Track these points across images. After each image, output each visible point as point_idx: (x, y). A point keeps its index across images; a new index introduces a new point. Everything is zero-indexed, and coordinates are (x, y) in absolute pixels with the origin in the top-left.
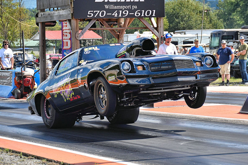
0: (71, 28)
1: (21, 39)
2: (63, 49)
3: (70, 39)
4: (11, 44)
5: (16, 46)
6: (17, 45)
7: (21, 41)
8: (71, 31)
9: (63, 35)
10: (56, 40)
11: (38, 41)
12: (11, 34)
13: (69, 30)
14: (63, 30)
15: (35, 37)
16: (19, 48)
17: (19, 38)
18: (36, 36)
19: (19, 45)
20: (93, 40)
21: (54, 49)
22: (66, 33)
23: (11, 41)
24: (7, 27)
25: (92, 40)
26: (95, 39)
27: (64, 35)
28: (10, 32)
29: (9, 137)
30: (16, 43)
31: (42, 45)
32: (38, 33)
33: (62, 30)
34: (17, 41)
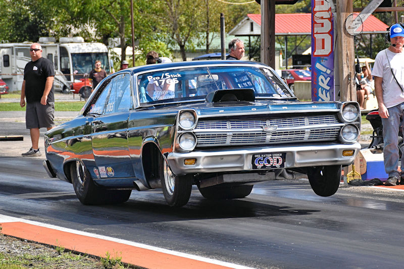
0: (333, 8)
1: (208, 34)
2: (312, 57)
3: (331, 33)
4: (187, 44)
5: (197, 48)
6: (198, 46)
7: (207, 37)
8: (335, 14)
9: (313, 23)
10: (286, 35)
11: (247, 38)
12: (185, 22)
13: (328, 11)
14: (315, 12)
15: (240, 28)
16: (203, 54)
17: (203, 31)
18: (243, 26)
19: (205, 48)
20: (371, 35)
21: (281, 56)
22: (322, 18)
23: (185, 38)
24: (177, 6)
25: (369, 36)
26: (375, 34)
27: (316, 23)
28: (183, 18)
29: (201, 255)
30: (195, 41)
31: (267, 45)
32: (246, 18)
33: (313, 13)
34: (198, 37)
